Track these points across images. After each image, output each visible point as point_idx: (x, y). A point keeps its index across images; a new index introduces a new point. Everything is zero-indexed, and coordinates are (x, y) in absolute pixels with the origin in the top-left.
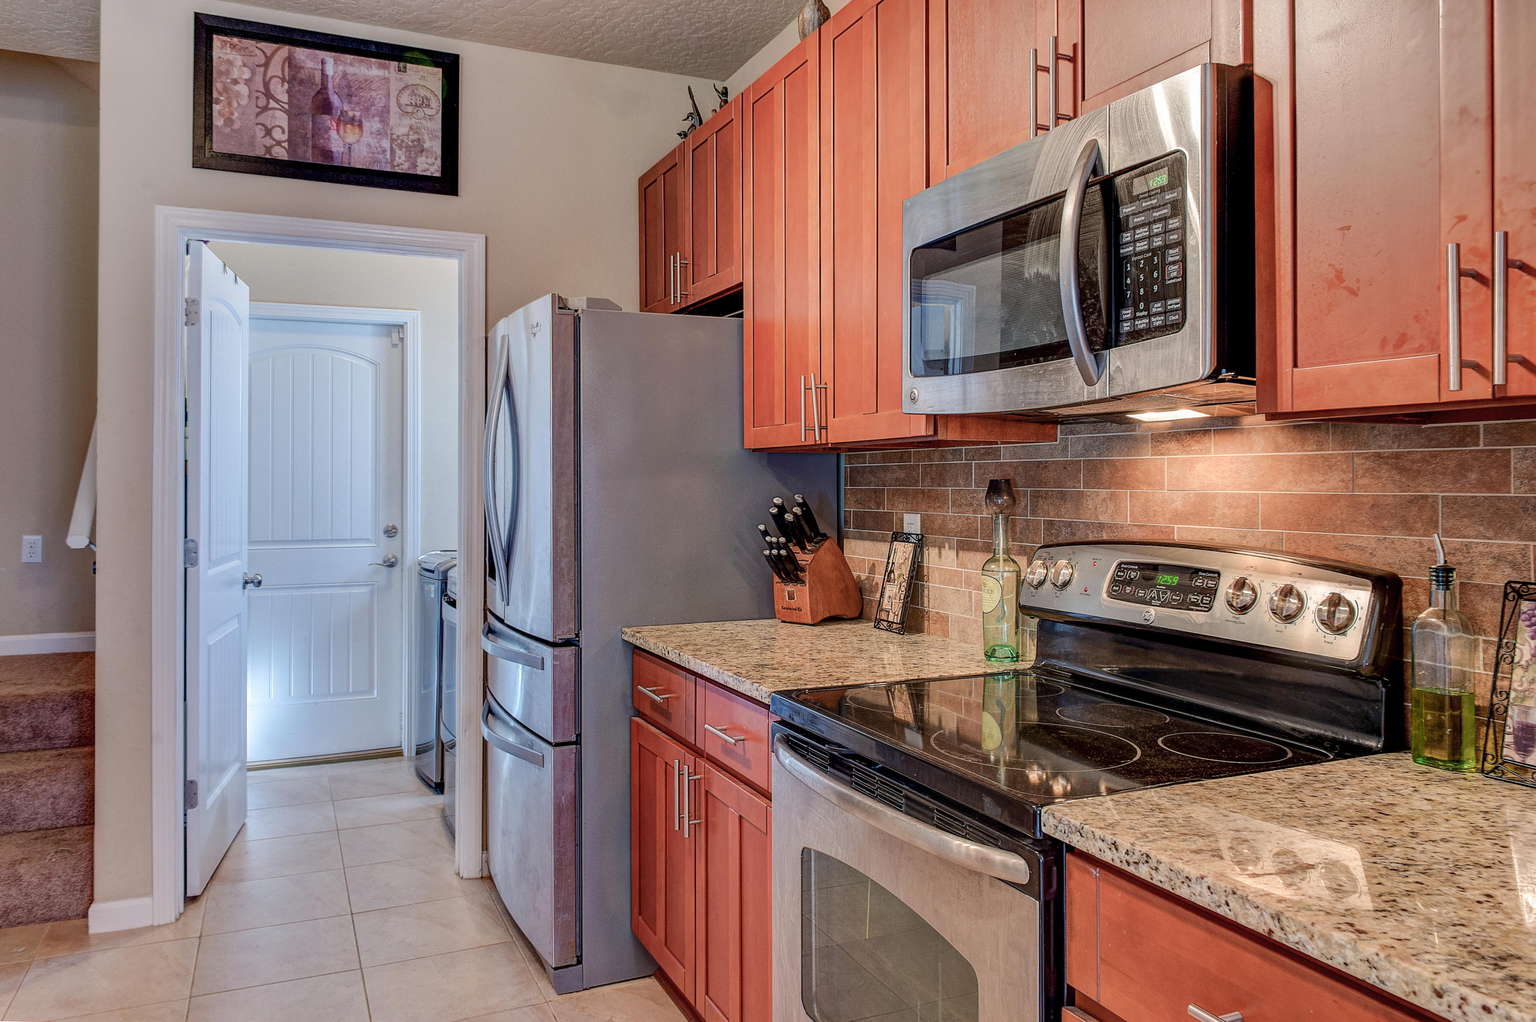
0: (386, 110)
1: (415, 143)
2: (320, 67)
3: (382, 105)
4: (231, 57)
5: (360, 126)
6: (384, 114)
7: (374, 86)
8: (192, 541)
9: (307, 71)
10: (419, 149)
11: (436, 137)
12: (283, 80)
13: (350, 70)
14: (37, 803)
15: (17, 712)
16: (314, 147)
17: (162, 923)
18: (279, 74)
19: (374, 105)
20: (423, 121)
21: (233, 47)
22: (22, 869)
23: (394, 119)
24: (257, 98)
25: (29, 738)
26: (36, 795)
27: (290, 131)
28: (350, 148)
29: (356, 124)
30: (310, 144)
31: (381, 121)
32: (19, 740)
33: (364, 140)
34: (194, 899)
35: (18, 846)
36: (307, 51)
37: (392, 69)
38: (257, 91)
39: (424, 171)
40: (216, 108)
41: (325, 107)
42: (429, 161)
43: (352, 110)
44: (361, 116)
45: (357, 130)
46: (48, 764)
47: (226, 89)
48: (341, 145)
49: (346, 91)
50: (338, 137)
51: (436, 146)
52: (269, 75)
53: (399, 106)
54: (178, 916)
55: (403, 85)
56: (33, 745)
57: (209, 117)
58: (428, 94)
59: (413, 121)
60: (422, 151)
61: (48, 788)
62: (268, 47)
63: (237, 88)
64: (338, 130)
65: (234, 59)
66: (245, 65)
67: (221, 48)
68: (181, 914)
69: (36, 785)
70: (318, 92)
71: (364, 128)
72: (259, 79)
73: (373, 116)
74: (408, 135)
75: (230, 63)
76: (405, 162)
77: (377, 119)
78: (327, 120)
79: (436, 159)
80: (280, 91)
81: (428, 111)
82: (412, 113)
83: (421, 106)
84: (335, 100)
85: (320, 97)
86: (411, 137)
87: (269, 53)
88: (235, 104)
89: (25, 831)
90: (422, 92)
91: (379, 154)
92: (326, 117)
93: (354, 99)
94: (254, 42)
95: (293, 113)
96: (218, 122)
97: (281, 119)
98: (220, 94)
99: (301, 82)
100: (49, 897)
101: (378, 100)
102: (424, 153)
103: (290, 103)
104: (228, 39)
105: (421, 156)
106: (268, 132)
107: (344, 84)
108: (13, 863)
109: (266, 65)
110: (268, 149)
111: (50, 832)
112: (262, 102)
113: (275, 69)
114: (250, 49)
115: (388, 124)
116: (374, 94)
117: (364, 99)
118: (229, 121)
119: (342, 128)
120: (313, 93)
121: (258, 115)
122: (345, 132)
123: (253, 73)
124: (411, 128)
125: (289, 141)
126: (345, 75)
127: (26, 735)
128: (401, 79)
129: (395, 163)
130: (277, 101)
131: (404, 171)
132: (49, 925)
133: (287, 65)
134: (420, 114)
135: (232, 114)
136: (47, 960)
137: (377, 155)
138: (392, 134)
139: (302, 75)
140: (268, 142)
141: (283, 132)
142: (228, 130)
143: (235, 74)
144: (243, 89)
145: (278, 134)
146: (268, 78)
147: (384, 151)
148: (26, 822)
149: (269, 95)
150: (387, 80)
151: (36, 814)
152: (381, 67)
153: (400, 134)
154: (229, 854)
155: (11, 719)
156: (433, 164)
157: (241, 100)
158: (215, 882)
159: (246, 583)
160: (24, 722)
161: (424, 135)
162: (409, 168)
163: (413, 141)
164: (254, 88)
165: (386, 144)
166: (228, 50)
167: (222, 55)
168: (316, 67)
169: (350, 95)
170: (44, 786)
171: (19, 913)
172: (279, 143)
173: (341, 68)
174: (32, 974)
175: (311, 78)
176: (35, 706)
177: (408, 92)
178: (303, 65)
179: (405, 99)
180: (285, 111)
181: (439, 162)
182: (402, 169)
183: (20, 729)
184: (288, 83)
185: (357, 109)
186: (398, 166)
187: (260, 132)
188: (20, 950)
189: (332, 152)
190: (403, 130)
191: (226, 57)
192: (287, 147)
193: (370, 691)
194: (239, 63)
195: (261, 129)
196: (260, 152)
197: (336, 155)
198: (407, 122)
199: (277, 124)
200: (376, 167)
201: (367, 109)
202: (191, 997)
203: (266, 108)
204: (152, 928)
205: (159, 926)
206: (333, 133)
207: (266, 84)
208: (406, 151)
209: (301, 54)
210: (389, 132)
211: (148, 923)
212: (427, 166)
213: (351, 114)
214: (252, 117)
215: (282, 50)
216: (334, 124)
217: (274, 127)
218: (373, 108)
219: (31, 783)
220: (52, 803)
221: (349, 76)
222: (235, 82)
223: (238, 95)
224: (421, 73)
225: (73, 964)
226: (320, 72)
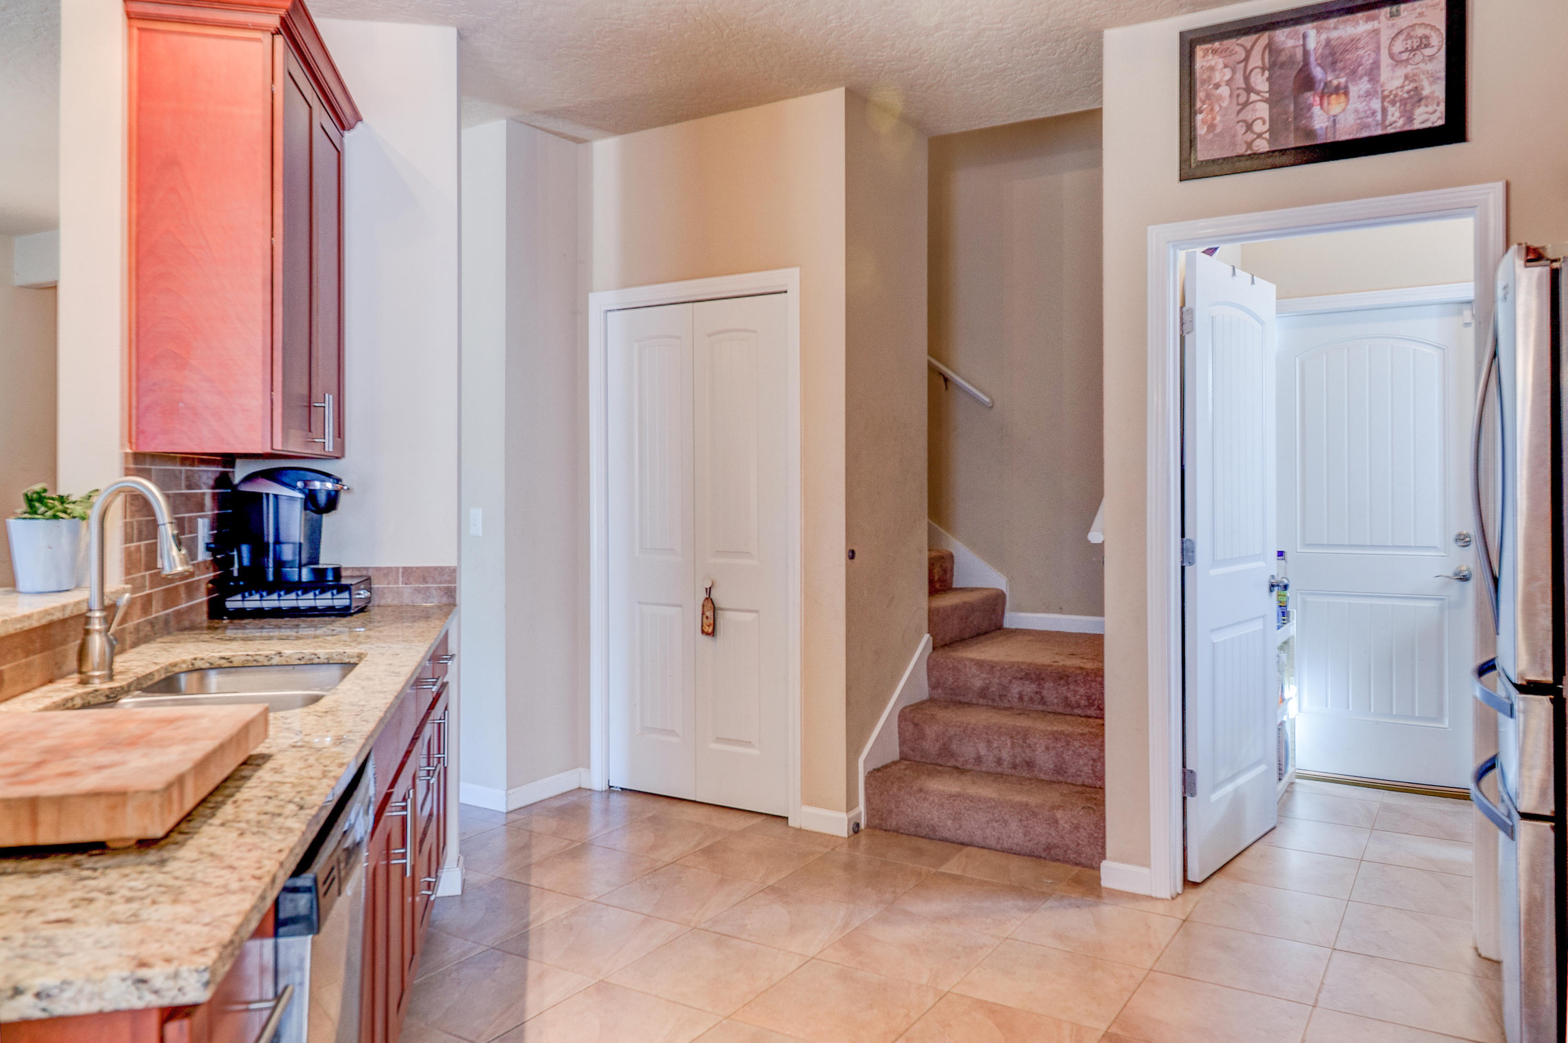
0: (1376, 65)
1: (1412, 93)
2: (1301, 42)
3: (1371, 61)
4: (1213, 63)
5: (1346, 93)
6: (1373, 73)
7: (1361, 44)
8: (1190, 540)
9: (1287, 52)
10: (1416, 99)
11: (1439, 78)
12: (1263, 69)
13: (1334, 34)
14: (1081, 762)
15: (1076, 681)
16: (1297, 129)
17: (1159, 896)
18: (1259, 64)
19: (1361, 65)
20: (1422, 65)
21: (1215, 52)
22: (1059, 814)
23: (1385, 73)
24: (1238, 96)
25: (1085, 706)
26: (1080, 755)
27: (1271, 120)
28: (1334, 120)
29: (1342, 91)
30: (1292, 127)
31: (1370, 80)
32: (1079, 706)
33: (1351, 107)
34: (1195, 884)
35: (1062, 794)
36: (1287, 31)
37: (1382, 18)
38: (1238, 89)
39: (1423, 122)
40: (1199, 117)
41: (1306, 82)
42: (1430, 109)
43: (1337, 78)
44: (1347, 82)
45: (1342, 98)
46: (1091, 730)
47: (1208, 96)
48: (1326, 120)
49: (1330, 59)
50: (1321, 112)
51: (1438, 90)
52: (1250, 68)
53: (1392, 56)
54: (1174, 895)
55: (1396, 31)
56: (1089, 712)
57: (1192, 128)
58: (1427, 32)
59: (1409, 68)
60: (1420, 100)
61: (1089, 751)
62: (1247, 40)
63: (1219, 91)
64: (1321, 104)
65: (1216, 63)
66: (1226, 66)
67: (1204, 57)
68: (1178, 894)
69: (1080, 747)
70: (1300, 70)
71: (1351, 94)
72: (1239, 76)
73: (1361, 77)
74: (1402, 87)
75: (1212, 69)
76: (1400, 118)
77: (1365, 79)
78: (1311, 98)
79: (1438, 104)
80: (1261, 82)
81: (1428, 52)
82: (1408, 60)
83: (1418, 48)
84: (1318, 72)
85: (1303, 75)
86: (1407, 88)
87: (1249, 45)
88: (1217, 108)
89: (1072, 784)
90: (1420, 32)
91: (1367, 117)
92: (1309, 94)
93: (1340, 65)
94: (1235, 40)
95: (1274, 100)
96: (1201, 130)
97: (1263, 110)
98: (1203, 102)
99: (1282, 65)
100: (1078, 845)
101: (1366, 58)
102: (1423, 102)
103: (1270, 91)
104: (1209, 46)
105: (1419, 106)
106: (1249, 127)
107: (1327, 52)
108: (1053, 808)
109: (1246, 59)
110: (1249, 145)
111: (1088, 789)
112: (1242, 99)
113: (1256, 60)
114: (1231, 48)
115: (1378, 81)
116: (1361, 52)
117: (1349, 62)
118: (1211, 127)
119: (1325, 101)
120: (1294, 73)
121: (1239, 112)
122: (1329, 104)
123: (1234, 71)
124: (1406, 77)
125: (1271, 130)
126: (1328, 42)
127: (1083, 702)
128: (1393, 25)
129: (1387, 123)
130: (1258, 93)
131: (1398, 130)
132: (1077, 869)
133: (1267, 51)
134: (1418, 57)
135: (1214, 118)
136: (1063, 897)
137: (1365, 120)
138: (1383, 91)
139: (1283, 58)
140: (1250, 137)
141: (1264, 123)
142: (1211, 136)
143: (1217, 77)
144: (1224, 91)
145: (1259, 127)
146: (1248, 71)
147: (1374, 113)
148: (1073, 776)
149: (1249, 89)
150: (1376, 32)
151: (1081, 771)
152: (1369, 19)
153: (1393, 88)
154: (1246, 853)
155: (1072, 687)
156: (1435, 111)
157: (1223, 102)
158: (1219, 875)
159: (1272, 586)
160: (1082, 691)
161: (1422, 80)
162: (1404, 125)
163: (1408, 92)
164: (1234, 86)
165: (1376, 104)
166: (1210, 57)
167: (1204, 64)
168: (1298, 44)
169: (1334, 63)
170: (1086, 749)
171: (1058, 851)
172: (1259, 136)
173: (1324, 36)
174: (1048, 904)
175: (1292, 57)
176: (1089, 679)
177: (1402, 37)
178: (1283, 46)
179: (1399, 46)
180: (1265, 101)
181: (1442, 108)
182: (1395, 128)
183: (1078, 697)
184: (1269, 70)
185: (1342, 74)
186: (1391, 125)
187: (1241, 129)
188: (1049, 881)
189: (1315, 130)
190: (1398, 82)
191: (1208, 65)
192: (1268, 137)
193: (1439, 717)
194: (1221, 66)
195: (1242, 126)
196: (1241, 150)
197: (1319, 132)
198: (1401, 72)
199: (1258, 116)
200: (1365, 134)
201: (1354, 72)
202: (1151, 970)
203: (1246, 104)
204: (1150, 898)
205: (1157, 899)
206: (1316, 110)
207: (1247, 79)
208: (1401, 105)
209: (1282, 36)
210: (1379, 90)
211: (1148, 893)
212: (1425, 116)
213: (1335, 82)
214: (1234, 115)
215: (1261, 39)
216: (1318, 99)
217: (1255, 120)
218: (1361, 68)
219: (1077, 744)
220: (1092, 765)
221: (1332, 42)
222: (1217, 86)
223: (1220, 98)
224: (1419, 10)
225: (1078, 907)
226: (1302, 48)
